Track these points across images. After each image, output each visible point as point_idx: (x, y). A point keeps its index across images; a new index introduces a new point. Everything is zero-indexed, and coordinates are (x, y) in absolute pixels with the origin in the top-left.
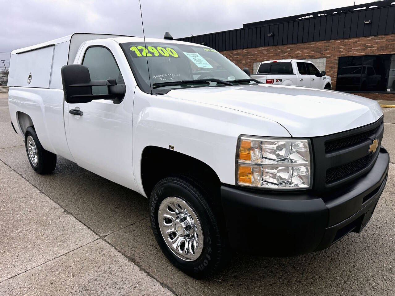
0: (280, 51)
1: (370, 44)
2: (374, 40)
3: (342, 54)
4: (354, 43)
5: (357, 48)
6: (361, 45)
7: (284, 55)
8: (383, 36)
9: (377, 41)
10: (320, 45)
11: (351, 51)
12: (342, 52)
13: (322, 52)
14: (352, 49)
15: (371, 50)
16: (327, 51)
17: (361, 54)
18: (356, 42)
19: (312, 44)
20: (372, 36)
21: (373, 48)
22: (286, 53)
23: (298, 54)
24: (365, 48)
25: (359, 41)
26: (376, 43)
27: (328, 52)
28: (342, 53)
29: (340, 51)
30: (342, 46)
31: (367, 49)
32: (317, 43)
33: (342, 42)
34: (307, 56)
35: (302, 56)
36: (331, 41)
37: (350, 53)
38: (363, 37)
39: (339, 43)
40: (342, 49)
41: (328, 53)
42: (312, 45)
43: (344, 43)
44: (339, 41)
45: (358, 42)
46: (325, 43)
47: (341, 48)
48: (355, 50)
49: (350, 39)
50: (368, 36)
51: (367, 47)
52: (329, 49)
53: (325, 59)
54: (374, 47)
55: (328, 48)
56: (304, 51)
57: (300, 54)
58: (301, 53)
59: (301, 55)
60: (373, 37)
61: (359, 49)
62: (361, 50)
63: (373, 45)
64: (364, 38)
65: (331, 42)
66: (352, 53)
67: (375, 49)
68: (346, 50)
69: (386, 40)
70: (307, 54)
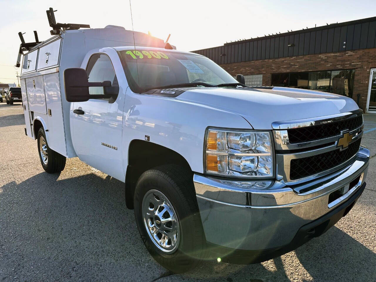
0: (229, 68)
1: (293, 63)
2: (296, 60)
3: (274, 72)
4: (282, 62)
5: (284, 66)
6: (287, 64)
7: (232, 72)
8: (302, 57)
9: (298, 60)
10: (257, 63)
11: (280, 69)
12: (274, 69)
13: (259, 70)
14: (281, 67)
15: (294, 68)
16: (263, 68)
17: (287, 71)
18: (283, 61)
19: (252, 63)
20: (295, 56)
21: (296, 67)
22: (234, 70)
23: (242, 71)
24: (289, 66)
25: (285, 61)
26: (298, 62)
27: (264, 69)
28: (274, 71)
29: (272, 69)
30: (274, 64)
31: (291, 67)
32: (256, 62)
33: (274, 62)
34: (249, 72)
35: (245, 73)
36: (266, 60)
37: (279, 70)
38: (288, 57)
39: (271, 62)
40: (273, 67)
41: (264, 71)
42: (252, 64)
43: (275, 62)
44: (271, 61)
45: (285, 62)
46: (261, 62)
47: (273, 66)
48: (283, 68)
49: (279, 59)
50: (292, 56)
51: (292, 65)
52: (264, 67)
53: (261, 76)
54: (296, 66)
55: (264, 66)
56: (247, 68)
57: (243, 71)
58: (244, 70)
59: (244, 72)
60: (295, 57)
61: (286, 67)
62: (288, 68)
63: (296, 64)
64: (288, 58)
65: (266, 61)
66: (281, 70)
67: (297, 67)
68: (276, 68)
69: (305, 60)
70: (249, 71)
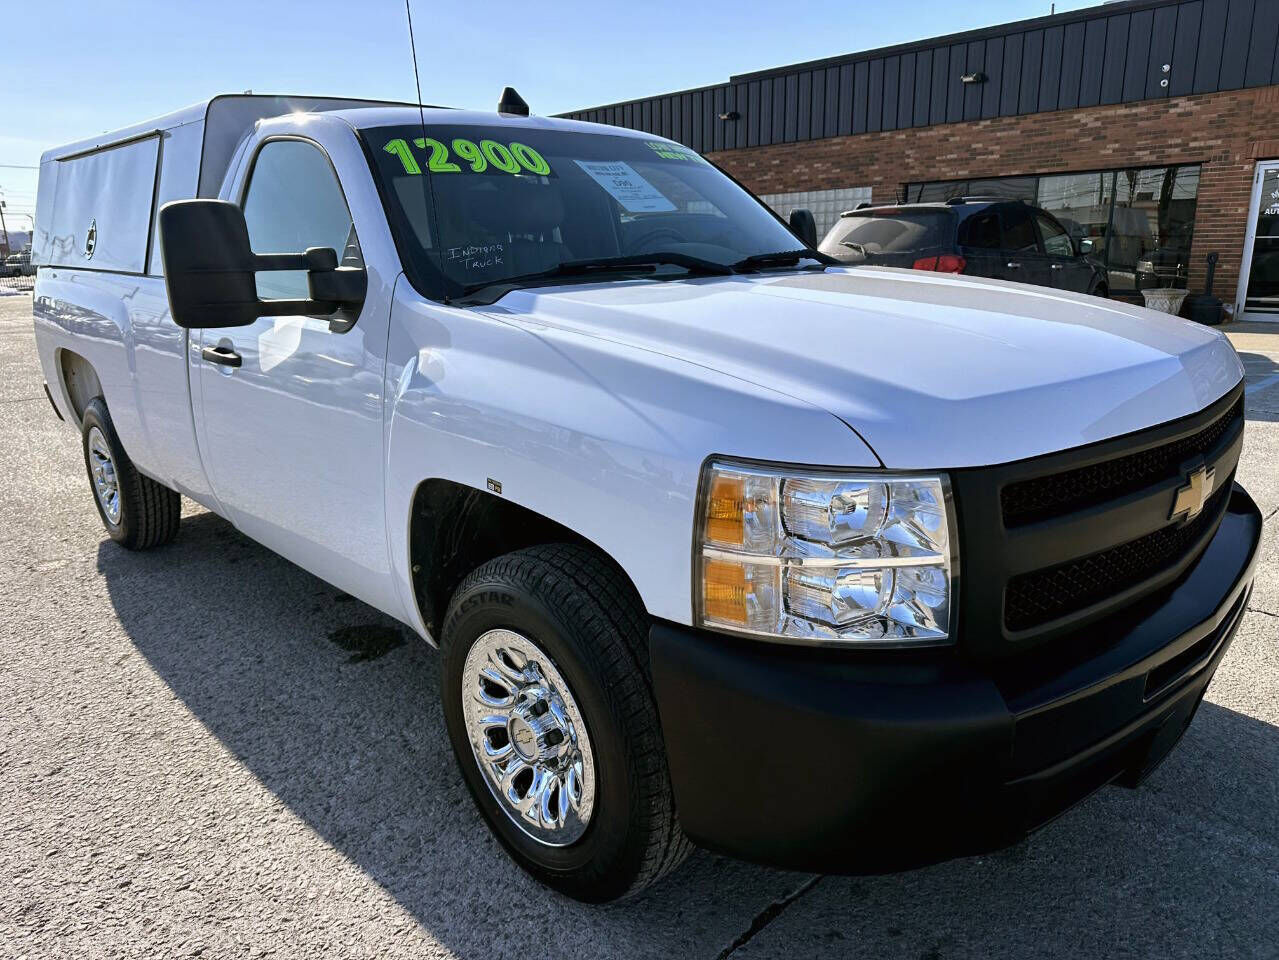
0: (753, 165)
1: (980, 145)
2: (992, 131)
3: (914, 176)
4: (940, 141)
5: (948, 157)
6: (958, 147)
7: (765, 178)
8: (1013, 120)
9: (999, 134)
10: (854, 146)
11: (934, 167)
12: (913, 168)
13: (861, 169)
14: (937, 158)
15: (984, 161)
16: (873, 164)
17: (960, 173)
18: (945, 139)
19: (835, 144)
20: (986, 119)
21: (990, 157)
22: (770, 170)
23: (801, 174)
24: (968, 155)
25: (953, 135)
26: (998, 141)
27: (876, 167)
28: (913, 172)
29: (907, 167)
30: (911, 149)
31: (975, 159)
32: (848, 142)
33: (912, 140)
34: (823, 180)
35: (811, 181)
36: (883, 135)
37: (932, 170)
38: (963, 121)
39: (902, 140)
40: (910, 160)
41: (876, 173)
42: (834, 148)
43: (917, 142)
44: (904, 137)
45: (952, 139)
46: (867, 140)
47: (908, 156)
48: (943, 161)
49: (931, 130)
50: (976, 120)
51: (975, 153)
52: (877, 159)
53: (870, 189)
54: (992, 153)
55: (876, 155)
56: (816, 165)
57: (804, 174)
58: (807, 170)
59: (806, 178)
60: (988, 122)
61: (955, 160)
62: (962, 162)
63: (990, 148)
64: (964, 125)
65: (884, 138)
66: (937, 169)
67: (995, 160)
68: (922, 163)
69: (1022, 132)
70: (824, 176)
